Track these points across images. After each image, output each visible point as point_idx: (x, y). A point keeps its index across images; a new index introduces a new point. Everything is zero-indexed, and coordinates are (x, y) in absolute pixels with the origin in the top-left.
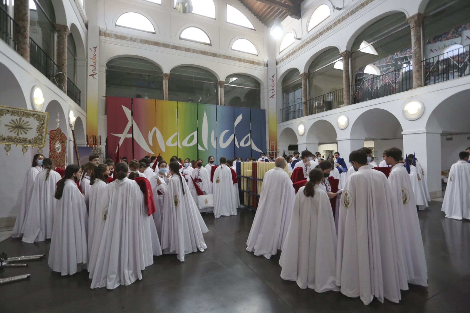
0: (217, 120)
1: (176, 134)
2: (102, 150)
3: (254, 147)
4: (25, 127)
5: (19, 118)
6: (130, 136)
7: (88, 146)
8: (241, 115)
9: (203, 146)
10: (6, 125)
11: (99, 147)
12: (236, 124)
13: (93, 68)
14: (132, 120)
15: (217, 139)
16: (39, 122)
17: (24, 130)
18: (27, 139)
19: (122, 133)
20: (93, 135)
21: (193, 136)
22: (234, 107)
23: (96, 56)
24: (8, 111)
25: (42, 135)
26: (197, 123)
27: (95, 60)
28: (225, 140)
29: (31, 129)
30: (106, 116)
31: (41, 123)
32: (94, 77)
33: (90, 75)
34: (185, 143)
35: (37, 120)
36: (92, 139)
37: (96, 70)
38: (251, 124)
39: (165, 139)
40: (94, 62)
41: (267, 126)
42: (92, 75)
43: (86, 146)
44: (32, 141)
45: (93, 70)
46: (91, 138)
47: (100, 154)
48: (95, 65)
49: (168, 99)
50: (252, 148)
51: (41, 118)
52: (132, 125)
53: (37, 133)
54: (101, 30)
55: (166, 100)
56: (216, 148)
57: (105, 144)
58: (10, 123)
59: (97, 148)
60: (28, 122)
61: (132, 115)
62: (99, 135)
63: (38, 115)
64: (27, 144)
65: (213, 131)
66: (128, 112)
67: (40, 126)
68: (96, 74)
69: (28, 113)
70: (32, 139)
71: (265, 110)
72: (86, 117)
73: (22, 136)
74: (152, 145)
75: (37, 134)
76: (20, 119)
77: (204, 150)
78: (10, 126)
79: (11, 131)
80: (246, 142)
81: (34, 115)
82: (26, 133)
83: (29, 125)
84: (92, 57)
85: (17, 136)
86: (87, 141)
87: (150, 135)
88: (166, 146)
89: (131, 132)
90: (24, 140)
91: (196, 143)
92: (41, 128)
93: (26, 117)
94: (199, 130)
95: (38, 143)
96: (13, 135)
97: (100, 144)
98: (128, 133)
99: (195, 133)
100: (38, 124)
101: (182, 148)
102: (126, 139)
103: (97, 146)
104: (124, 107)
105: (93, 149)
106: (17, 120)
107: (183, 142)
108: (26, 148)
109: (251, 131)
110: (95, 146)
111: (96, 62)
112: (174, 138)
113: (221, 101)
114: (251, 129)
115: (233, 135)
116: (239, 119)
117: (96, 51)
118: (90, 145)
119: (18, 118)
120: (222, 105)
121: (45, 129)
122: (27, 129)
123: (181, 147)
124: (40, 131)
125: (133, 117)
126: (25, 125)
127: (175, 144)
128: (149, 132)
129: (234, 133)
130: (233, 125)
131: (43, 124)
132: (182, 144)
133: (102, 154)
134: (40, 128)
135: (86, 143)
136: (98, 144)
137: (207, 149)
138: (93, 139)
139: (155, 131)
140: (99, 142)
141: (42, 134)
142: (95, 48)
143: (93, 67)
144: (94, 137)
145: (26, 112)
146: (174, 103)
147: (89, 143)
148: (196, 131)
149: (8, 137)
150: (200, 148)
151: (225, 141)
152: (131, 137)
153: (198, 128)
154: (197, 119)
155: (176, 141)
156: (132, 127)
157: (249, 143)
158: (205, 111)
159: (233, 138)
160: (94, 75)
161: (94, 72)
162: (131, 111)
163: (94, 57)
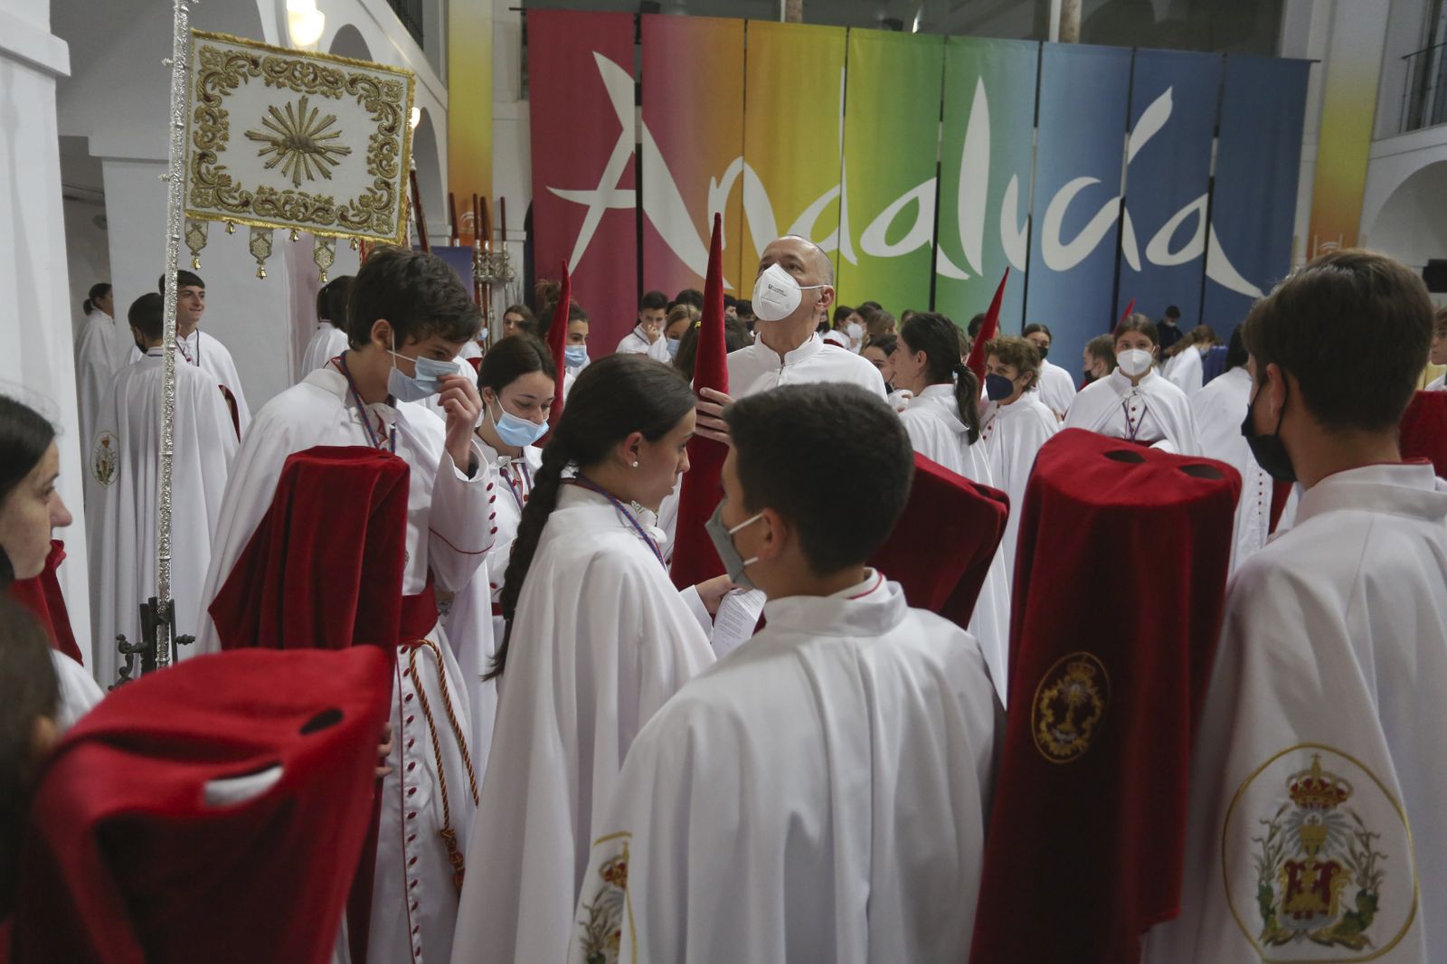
0: (1036, 124)
1: (832, 194)
2: (511, 263)
3: (1222, 271)
4: (320, 144)
5: (298, 96)
6: (627, 200)
7: (458, 243)
8: (1169, 91)
9: (959, 259)
10: (250, 136)
11: (497, 250)
12: (1135, 143)
14: (636, 122)
16: (374, 120)
17: (317, 157)
18: (329, 201)
19: (592, 184)
20: (475, 196)
21: (913, 207)
22: (1134, 50)
24: (255, 63)
25: (388, 185)
26: (940, 139)
28: (1071, 229)
29: (346, 152)
30: (525, 105)
31: (386, 124)
34: (875, 241)
35: (370, 109)
36: (470, 215)
39: (784, 217)
41: (1308, 152)
43: (446, 243)
44: (351, 212)
46: (465, 210)
47: (503, 280)
49: (800, 16)
50: (1209, 274)
51: (385, 98)
53: (370, 172)
55: (790, 19)
56: (1023, 269)
57: (523, 236)
58: (265, 122)
59: (491, 254)
60: (331, 120)
61: (638, 102)
62: (496, 198)
63: (369, 81)
64: (333, 227)
65: (1014, 182)
66: (618, 83)
67: (381, 137)
69: (332, 73)
70: (351, 203)
71: (1305, 65)
72: (447, 112)
73: (314, 188)
75: (370, 181)
76: (303, 102)
77: (964, 276)
78: (266, 139)
79: (269, 166)
80: (1176, 245)
81: (353, 82)
82: (327, 175)
83: (337, 135)
85: (291, 187)
86: (454, 222)
89: (634, 184)
90: (320, 209)
91: (928, 242)
92: (385, 151)
93: (323, 93)
94: (944, 174)
95: (375, 223)
96: (278, 182)
97: (504, 238)
98: (621, 186)
99: (926, 192)
100: (373, 128)
101: (858, 262)
102: (611, 215)
103: (490, 246)
104: (601, 61)
105: (475, 259)
106: (289, 107)
107: (867, 233)
108: (331, 247)
109: (1212, 181)
110: (482, 245)
112: (824, 212)
113: (1065, 17)
114: (1212, 173)
115: (1114, 206)
116: (1158, 113)
118: (465, 238)
119: (295, 98)
120: (1067, 41)
121: (400, 153)
122: (329, 155)
123: (853, 259)
124: (381, 161)
125: (640, 109)
126: (322, 134)
127: (829, 244)
128: (713, 180)
129: (1118, 195)
130: (1120, 149)
131: (391, 129)
132: (859, 240)
133: (511, 280)
134: (382, 147)
135: (449, 230)
136: (496, 235)
137: (980, 273)
138: (476, 215)
139: (740, 179)
140: (500, 226)
141: (391, 181)
144: (479, 201)
145: (325, 69)
146: (832, 37)
147: (461, 230)
148: (929, 178)
149: (261, 190)
150: (945, 267)
151: (1069, 232)
153: (939, 165)
154: (938, 118)
155: (835, 229)
156: (636, 158)
157: (1193, 249)
158: (980, 78)
159: (1116, 219)
162: (632, 81)
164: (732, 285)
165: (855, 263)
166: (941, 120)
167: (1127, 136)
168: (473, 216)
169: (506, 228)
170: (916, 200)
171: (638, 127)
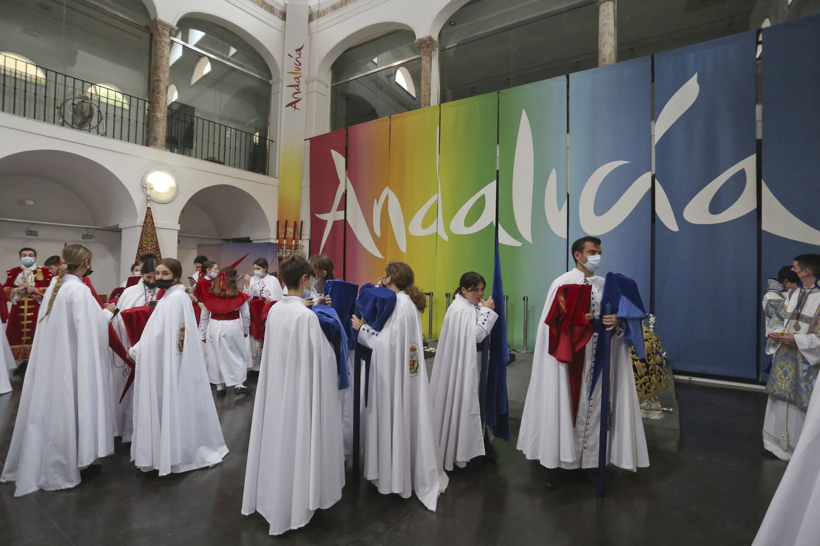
0: (568, 132)
1: (433, 200)
3: (782, 224)
6: (340, 216)
7: (277, 241)
9: (514, 232)
12: (662, 126)
13: (294, 90)
14: (345, 178)
15: (569, 201)
19: (330, 212)
21: (482, 199)
22: (652, 57)
23: (300, 64)
26: (498, 155)
27: (298, 73)
28: (605, 202)
32: (295, 108)
33: (288, 105)
34: (459, 226)
36: (288, 229)
37: (300, 92)
38: (759, 109)
39: (408, 216)
40: (295, 78)
42: (290, 105)
45: (293, 95)
48: (297, 84)
50: (765, 227)
52: (346, 191)
54: (313, 10)
56: (565, 236)
57: (309, 237)
61: (346, 168)
62: (300, 220)
65: (553, 176)
68: (301, 99)
72: (279, 188)
74: (378, 233)
77: (519, 244)
84: (293, 70)
86: (278, 232)
87: (377, 209)
88: (409, 236)
91: (492, 223)
94: (502, 178)
97: (300, 239)
98: (338, 210)
99: (489, 191)
101: (449, 239)
104: (333, 153)
107: (453, 220)
109: (759, 142)
111: (300, 77)
112: (429, 210)
115: (647, 177)
116: (685, 98)
117: (300, 55)
123: (446, 238)
125: (347, 171)
127: (431, 230)
128: (375, 200)
129: (650, 170)
130: (650, 137)
132: (449, 225)
135: (275, 236)
137: (529, 239)
139: (387, 197)
142: (299, 50)
143: (294, 87)
144: (291, 224)
146: (433, 111)
147: (280, 235)
148: (491, 182)
150: (505, 238)
151: (602, 205)
152: (344, 218)
153: (498, 171)
154: (497, 143)
155: (435, 220)
156: (345, 195)
157: (743, 206)
158: (524, 110)
159: (648, 189)
160: (295, 103)
161: (295, 98)
162: (344, 159)
163: (297, 68)
164: (383, 256)
165: (447, 240)
167: (653, 123)
168: (290, 230)
169: (302, 234)
170: (483, 196)
171: (346, 181)
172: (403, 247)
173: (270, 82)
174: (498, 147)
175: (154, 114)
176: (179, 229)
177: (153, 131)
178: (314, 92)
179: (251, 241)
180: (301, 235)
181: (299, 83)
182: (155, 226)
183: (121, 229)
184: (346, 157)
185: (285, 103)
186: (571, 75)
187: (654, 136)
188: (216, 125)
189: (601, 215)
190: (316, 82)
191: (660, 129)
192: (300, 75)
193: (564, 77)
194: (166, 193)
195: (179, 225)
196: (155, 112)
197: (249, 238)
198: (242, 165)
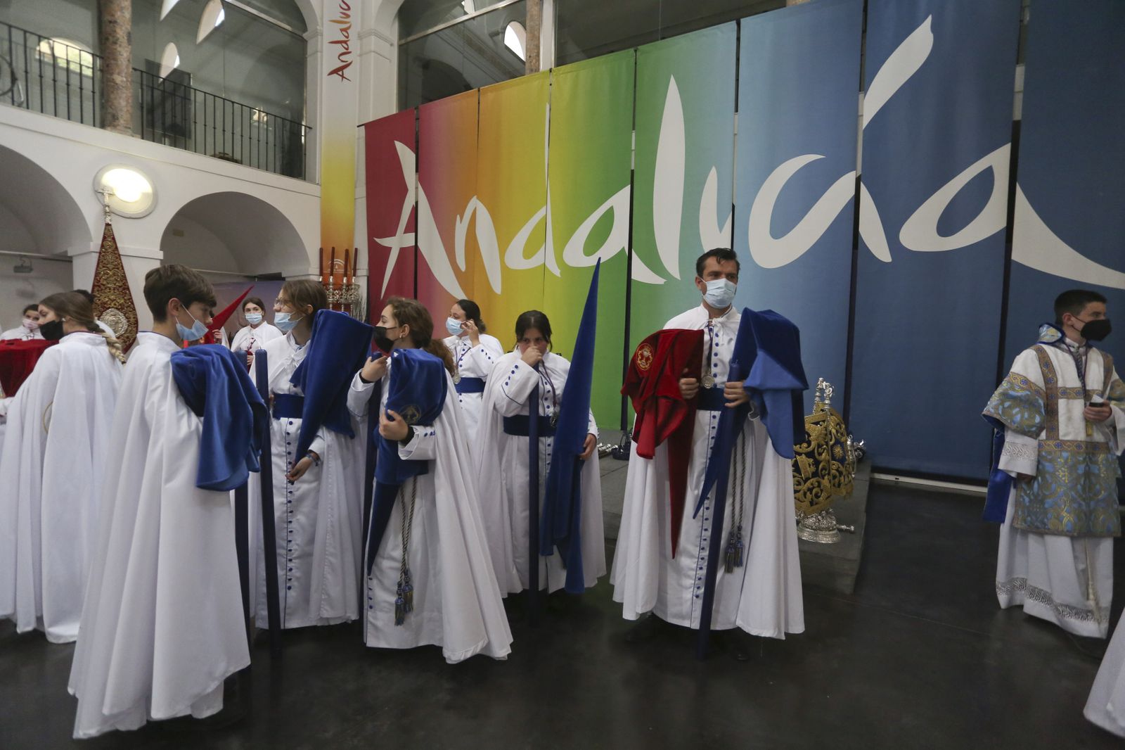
0: (736, 110)
1: (540, 214)
3: (1042, 252)
6: (409, 240)
8: (928, 22)
9: (654, 264)
12: (875, 100)
13: (340, 49)
14: (416, 184)
15: (734, 215)
21: (610, 214)
23: (349, 9)
26: (633, 147)
27: (346, 23)
32: (343, 76)
33: (331, 73)
34: (576, 255)
36: (336, 261)
37: (350, 52)
38: (1020, 71)
40: (342, 30)
42: (335, 72)
45: (339, 56)
48: (345, 39)
50: (1016, 256)
52: (417, 203)
61: (417, 169)
65: (712, 179)
68: (350, 63)
74: (463, 267)
77: (660, 281)
84: (338, 17)
87: (461, 230)
88: (505, 269)
89: (414, 230)
91: (623, 250)
94: (637, 180)
98: (405, 232)
99: (621, 201)
101: (561, 273)
102: (403, 251)
104: (399, 146)
107: (568, 246)
109: (1017, 125)
111: (349, 28)
112: (534, 231)
115: (849, 178)
123: (557, 272)
125: (418, 174)
127: (535, 261)
128: (458, 216)
129: (854, 169)
132: (562, 253)
137: (677, 276)
139: (474, 212)
143: (340, 45)
146: (538, 80)
148: (623, 188)
150: (641, 272)
151: (782, 224)
152: (414, 244)
153: (632, 172)
154: (632, 128)
155: (541, 246)
156: (415, 210)
157: (986, 225)
158: (672, 80)
159: (850, 198)
160: (342, 68)
161: (343, 61)
162: (414, 156)
163: (344, 14)
165: (559, 276)
166: (634, 129)
167: (861, 96)
168: (340, 262)
169: (357, 268)
170: (611, 209)
171: (417, 188)
172: (497, 287)
173: (305, 35)
174: (634, 134)
175: (109, 76)
176: (162, 258)
177: (110, 104)
178: (371, 51)
179: (284, 279)
180: (355, 270)
181: (347, 37)
182: (121, 252)
183: (71, 257)
184: (417, 151)
185: (327, 70)
186: (743, 21)
187: (862, 116)
188: (235, 105)
189: (780, 238)
190: (373, 38)
191: (872, 103)
192: (348, 25)
193: (734, 23)
194: (136, 202)
195: (162, 252)
196: (112, 74)
197: (280, 274)
198: (271, 166)
